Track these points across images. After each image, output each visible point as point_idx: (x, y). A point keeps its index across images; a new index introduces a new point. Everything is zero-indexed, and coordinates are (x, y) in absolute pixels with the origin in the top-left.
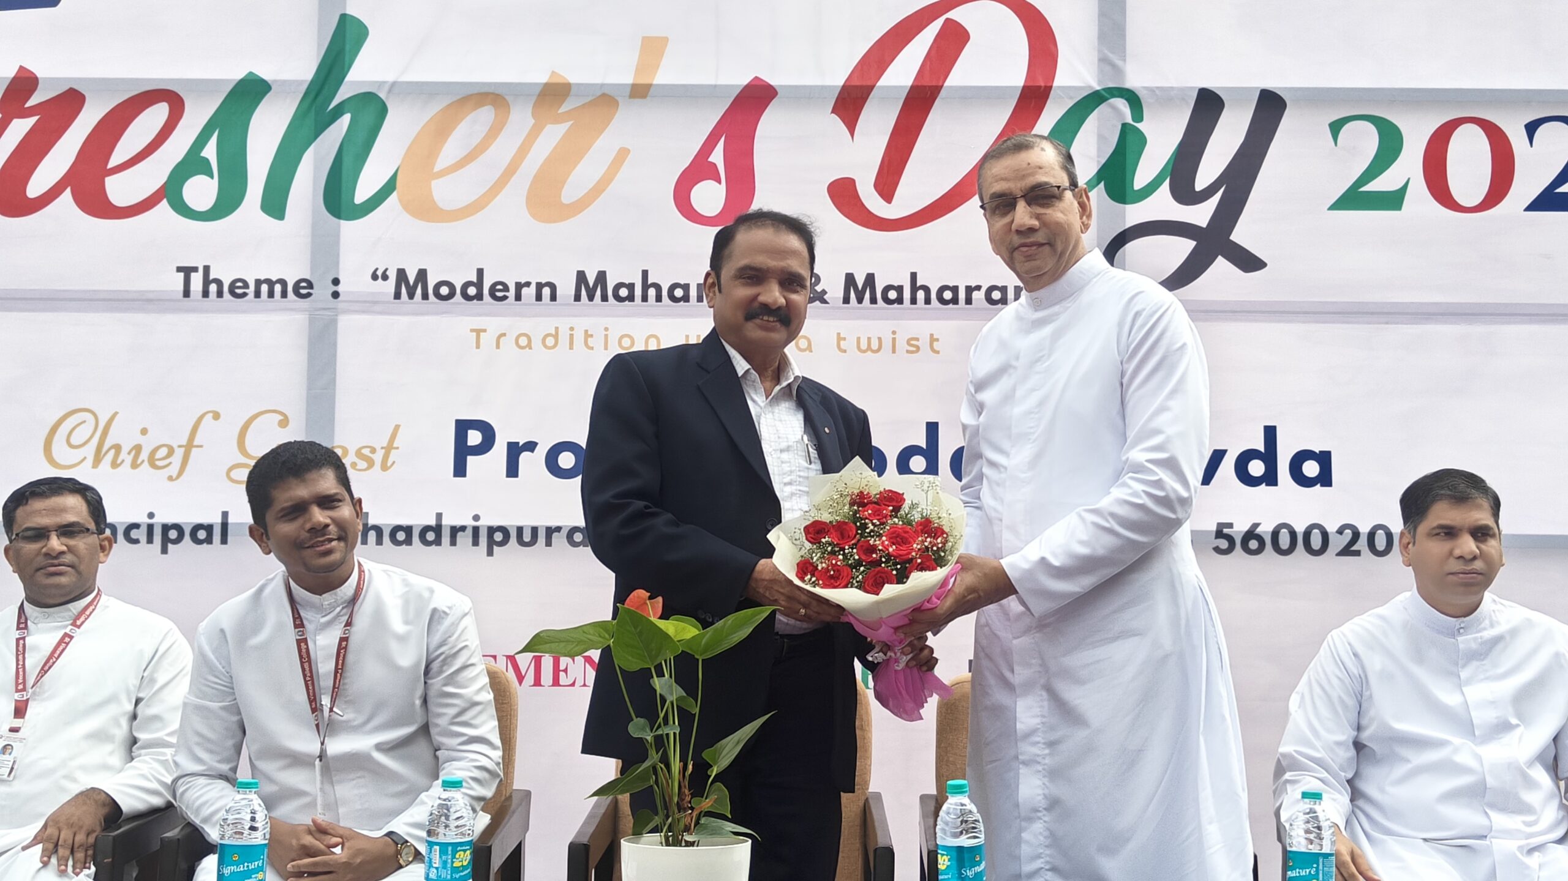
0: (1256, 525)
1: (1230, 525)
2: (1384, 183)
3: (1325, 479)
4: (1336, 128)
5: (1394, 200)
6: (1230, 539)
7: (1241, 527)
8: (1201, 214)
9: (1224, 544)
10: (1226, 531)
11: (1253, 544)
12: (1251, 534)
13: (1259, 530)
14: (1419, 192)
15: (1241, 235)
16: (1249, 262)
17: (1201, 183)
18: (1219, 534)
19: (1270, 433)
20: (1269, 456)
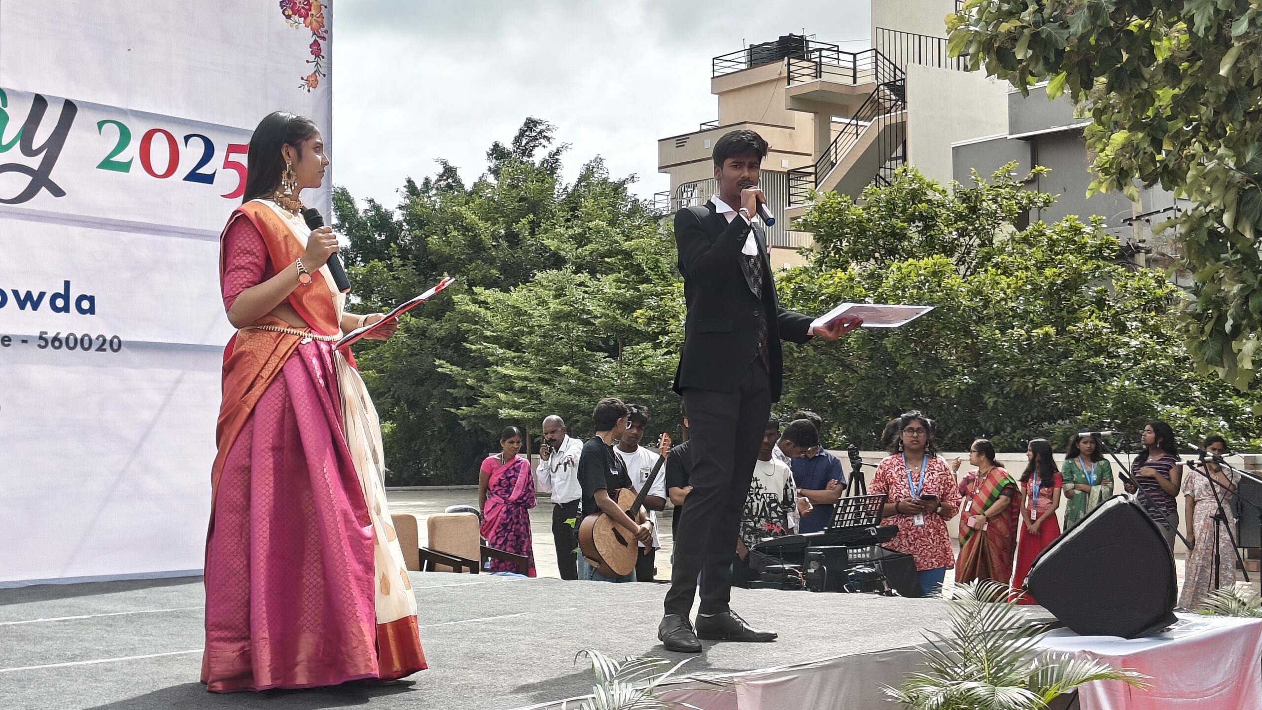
0: (58, 334)
1: (46, 333)
2: (120, 158)
3: (92, 310)
4: (101, 125)
5: (125, 167)
6: (46, 340)
7: (51, 335)
8: (34, 163)
9: (43, 343)
10: (44, 336)
11: (57, 344)
12: (56, 339)
13: (60, 336)
14: (137, 163)
15: (53, 176)
16: (58, 192)
17: (36, 145)
18: (41, 338)
19: (67, 284)
20: (66, 297)
